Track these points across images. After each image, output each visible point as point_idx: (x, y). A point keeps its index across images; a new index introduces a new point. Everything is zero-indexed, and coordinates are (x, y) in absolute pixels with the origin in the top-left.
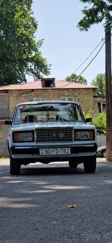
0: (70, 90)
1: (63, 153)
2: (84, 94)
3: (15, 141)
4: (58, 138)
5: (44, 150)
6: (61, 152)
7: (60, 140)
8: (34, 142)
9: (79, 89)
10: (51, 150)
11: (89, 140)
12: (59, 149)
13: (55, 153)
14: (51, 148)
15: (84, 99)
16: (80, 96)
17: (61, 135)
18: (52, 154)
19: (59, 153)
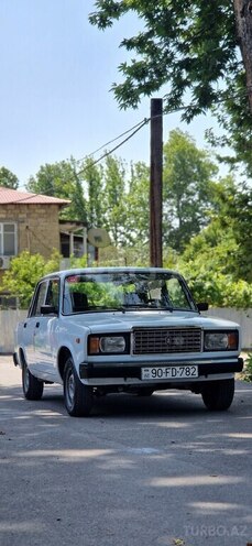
0: (9, 207)
1: (184, 376)
2: (40, 216)
3: (92, 352)
4: (173, 347)
5: (151, 369)
6: (180, 374)
7: (178, 351)
8: (129, 354)
9: (28, 204)
10: (164, 369)
11: (227, 350)
12: (178, 368)
13: (169, 376)
14: (163, 366)
15: (40, 228)
16: (30, 220)
17: (179, 341)
18: (164, 376)
19: (178, 376)
